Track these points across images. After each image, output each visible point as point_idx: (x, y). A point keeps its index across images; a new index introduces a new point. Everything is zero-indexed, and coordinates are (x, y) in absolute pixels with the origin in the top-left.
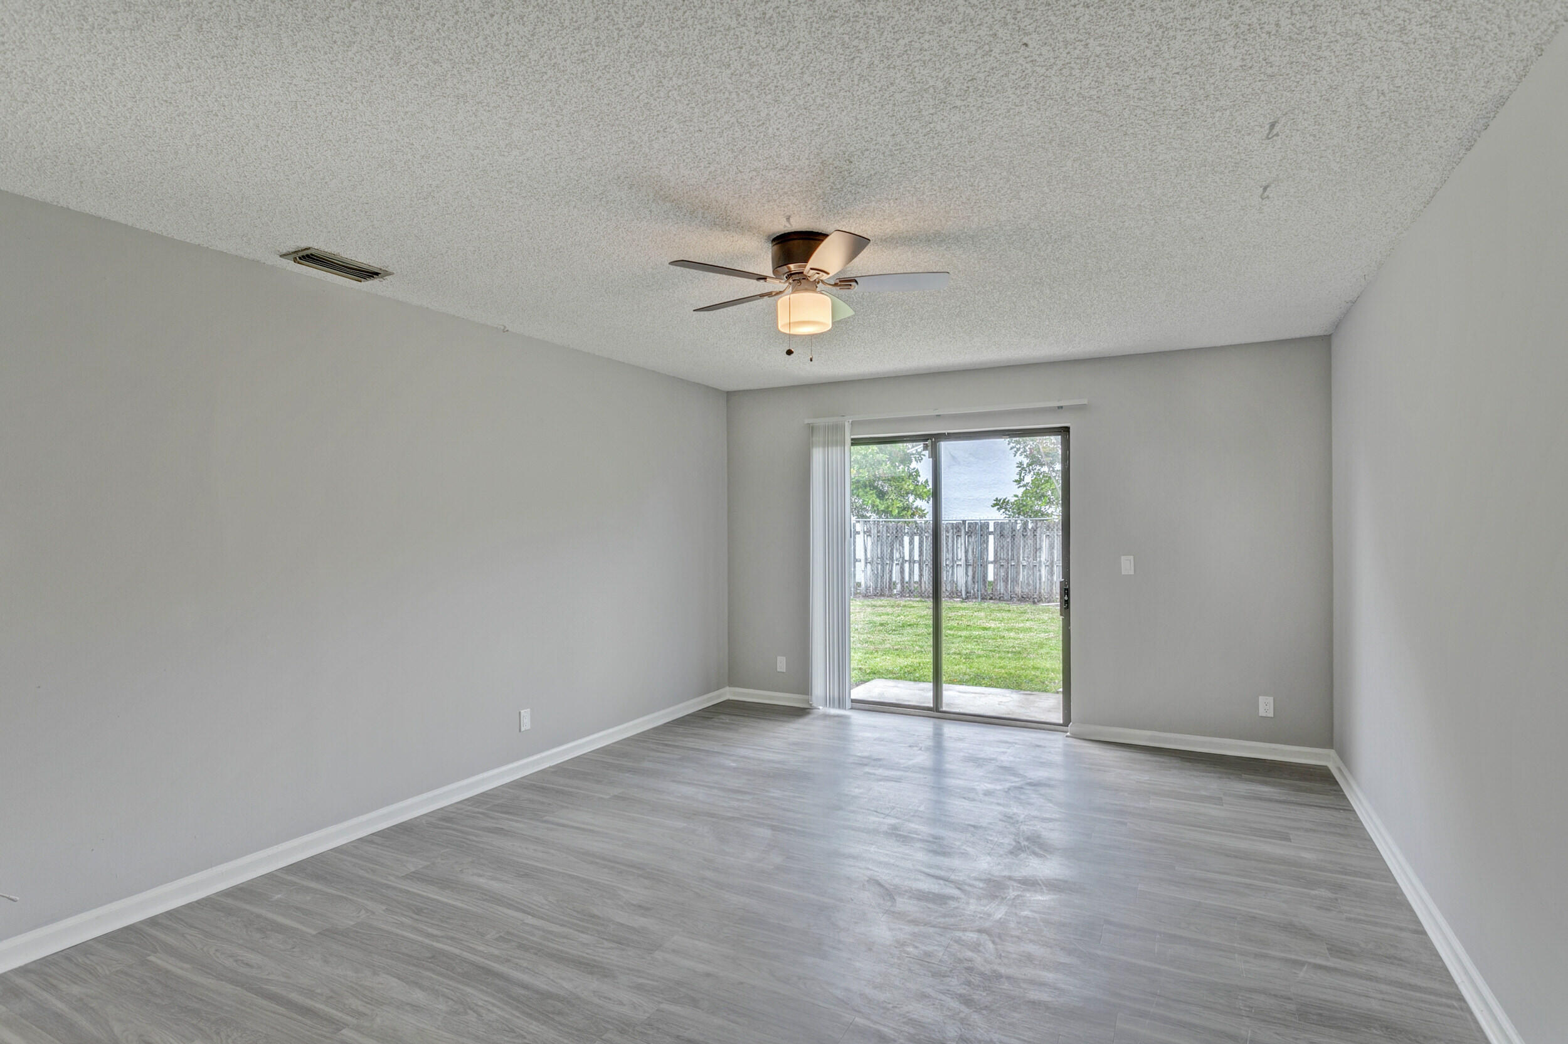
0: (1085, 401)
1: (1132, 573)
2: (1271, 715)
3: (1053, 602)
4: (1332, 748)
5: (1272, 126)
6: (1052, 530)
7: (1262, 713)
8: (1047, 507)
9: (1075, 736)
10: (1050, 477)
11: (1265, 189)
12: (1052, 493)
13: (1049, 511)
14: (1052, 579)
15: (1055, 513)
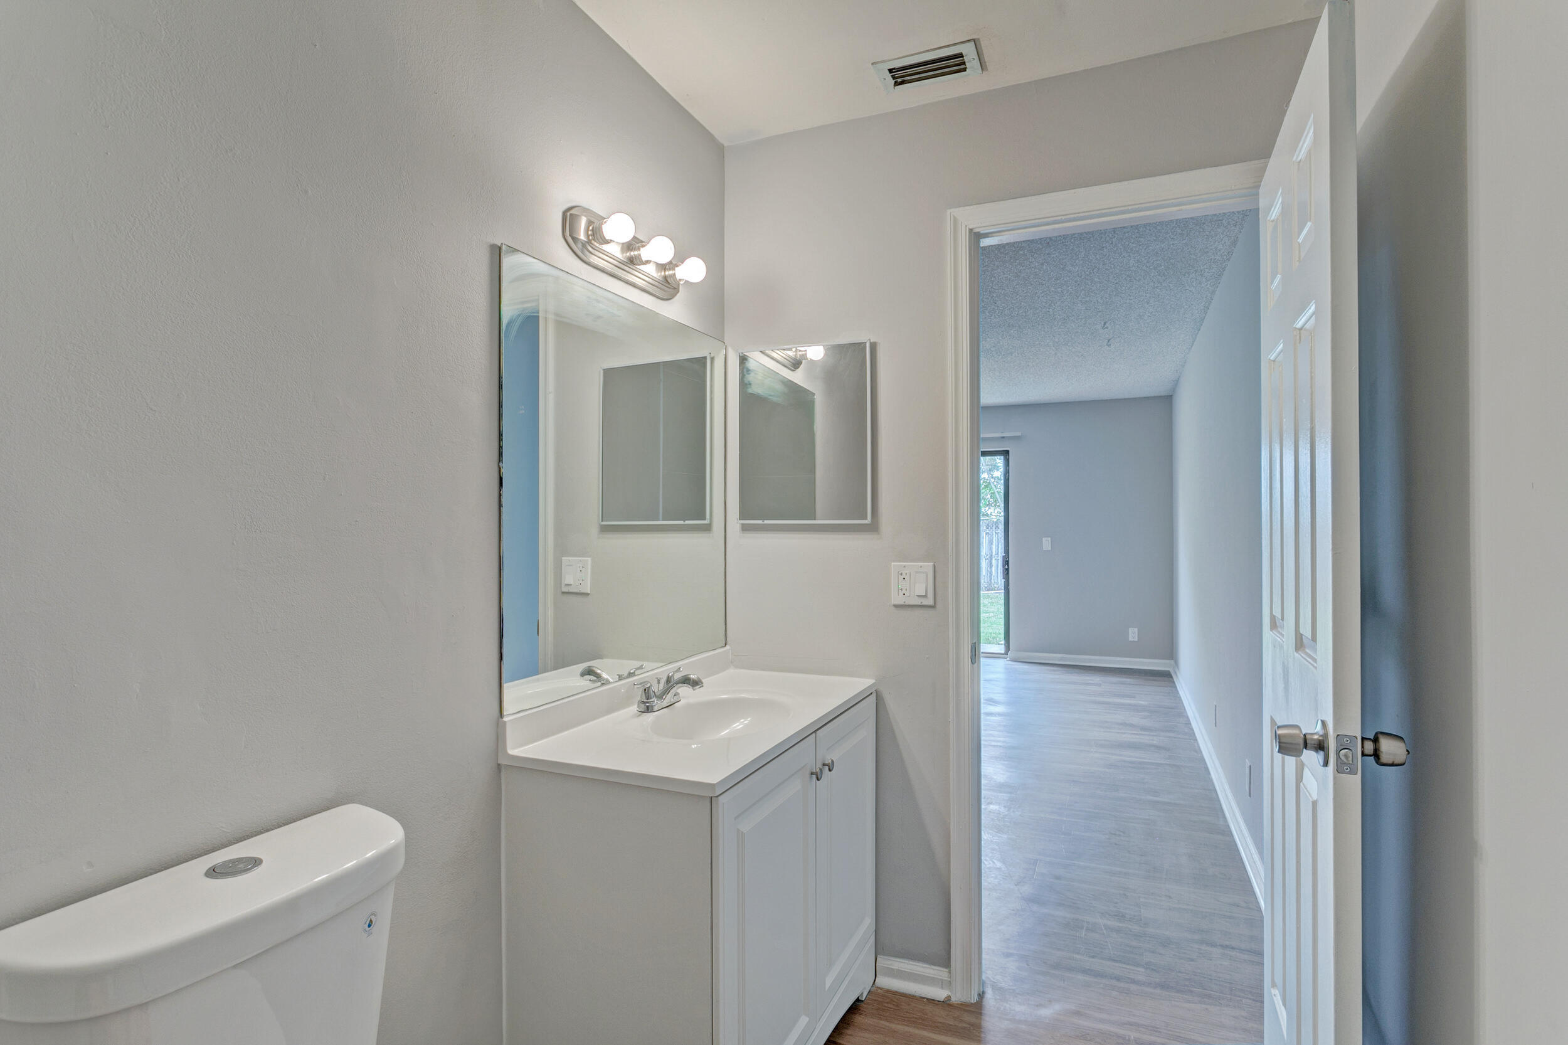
0: (1018, 434)
1: (1050, 549)
2: (1136, 640)
3: (992, 590)
4: (1172, 659)
5: (1105, 324)
6: (991, 528)
7: (1131, 639)
8: (987, 508)
9: (1012, 660)
10: (989, 483)
11: (1109, 341)
12: (991, 496)
13: (989, 512)
14: (991, 571)
15: (993, 514)
